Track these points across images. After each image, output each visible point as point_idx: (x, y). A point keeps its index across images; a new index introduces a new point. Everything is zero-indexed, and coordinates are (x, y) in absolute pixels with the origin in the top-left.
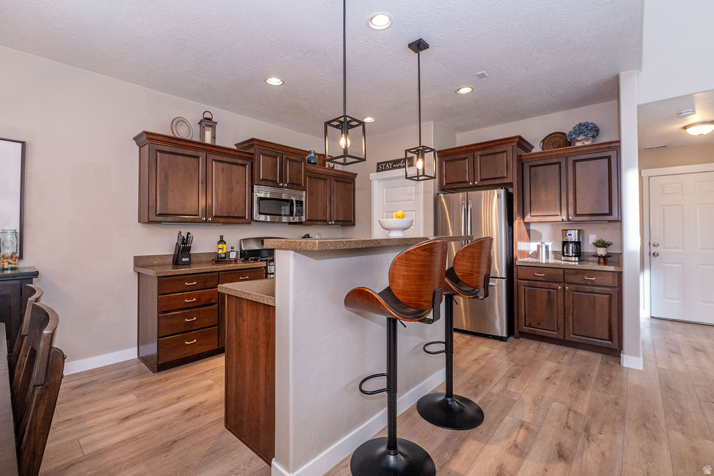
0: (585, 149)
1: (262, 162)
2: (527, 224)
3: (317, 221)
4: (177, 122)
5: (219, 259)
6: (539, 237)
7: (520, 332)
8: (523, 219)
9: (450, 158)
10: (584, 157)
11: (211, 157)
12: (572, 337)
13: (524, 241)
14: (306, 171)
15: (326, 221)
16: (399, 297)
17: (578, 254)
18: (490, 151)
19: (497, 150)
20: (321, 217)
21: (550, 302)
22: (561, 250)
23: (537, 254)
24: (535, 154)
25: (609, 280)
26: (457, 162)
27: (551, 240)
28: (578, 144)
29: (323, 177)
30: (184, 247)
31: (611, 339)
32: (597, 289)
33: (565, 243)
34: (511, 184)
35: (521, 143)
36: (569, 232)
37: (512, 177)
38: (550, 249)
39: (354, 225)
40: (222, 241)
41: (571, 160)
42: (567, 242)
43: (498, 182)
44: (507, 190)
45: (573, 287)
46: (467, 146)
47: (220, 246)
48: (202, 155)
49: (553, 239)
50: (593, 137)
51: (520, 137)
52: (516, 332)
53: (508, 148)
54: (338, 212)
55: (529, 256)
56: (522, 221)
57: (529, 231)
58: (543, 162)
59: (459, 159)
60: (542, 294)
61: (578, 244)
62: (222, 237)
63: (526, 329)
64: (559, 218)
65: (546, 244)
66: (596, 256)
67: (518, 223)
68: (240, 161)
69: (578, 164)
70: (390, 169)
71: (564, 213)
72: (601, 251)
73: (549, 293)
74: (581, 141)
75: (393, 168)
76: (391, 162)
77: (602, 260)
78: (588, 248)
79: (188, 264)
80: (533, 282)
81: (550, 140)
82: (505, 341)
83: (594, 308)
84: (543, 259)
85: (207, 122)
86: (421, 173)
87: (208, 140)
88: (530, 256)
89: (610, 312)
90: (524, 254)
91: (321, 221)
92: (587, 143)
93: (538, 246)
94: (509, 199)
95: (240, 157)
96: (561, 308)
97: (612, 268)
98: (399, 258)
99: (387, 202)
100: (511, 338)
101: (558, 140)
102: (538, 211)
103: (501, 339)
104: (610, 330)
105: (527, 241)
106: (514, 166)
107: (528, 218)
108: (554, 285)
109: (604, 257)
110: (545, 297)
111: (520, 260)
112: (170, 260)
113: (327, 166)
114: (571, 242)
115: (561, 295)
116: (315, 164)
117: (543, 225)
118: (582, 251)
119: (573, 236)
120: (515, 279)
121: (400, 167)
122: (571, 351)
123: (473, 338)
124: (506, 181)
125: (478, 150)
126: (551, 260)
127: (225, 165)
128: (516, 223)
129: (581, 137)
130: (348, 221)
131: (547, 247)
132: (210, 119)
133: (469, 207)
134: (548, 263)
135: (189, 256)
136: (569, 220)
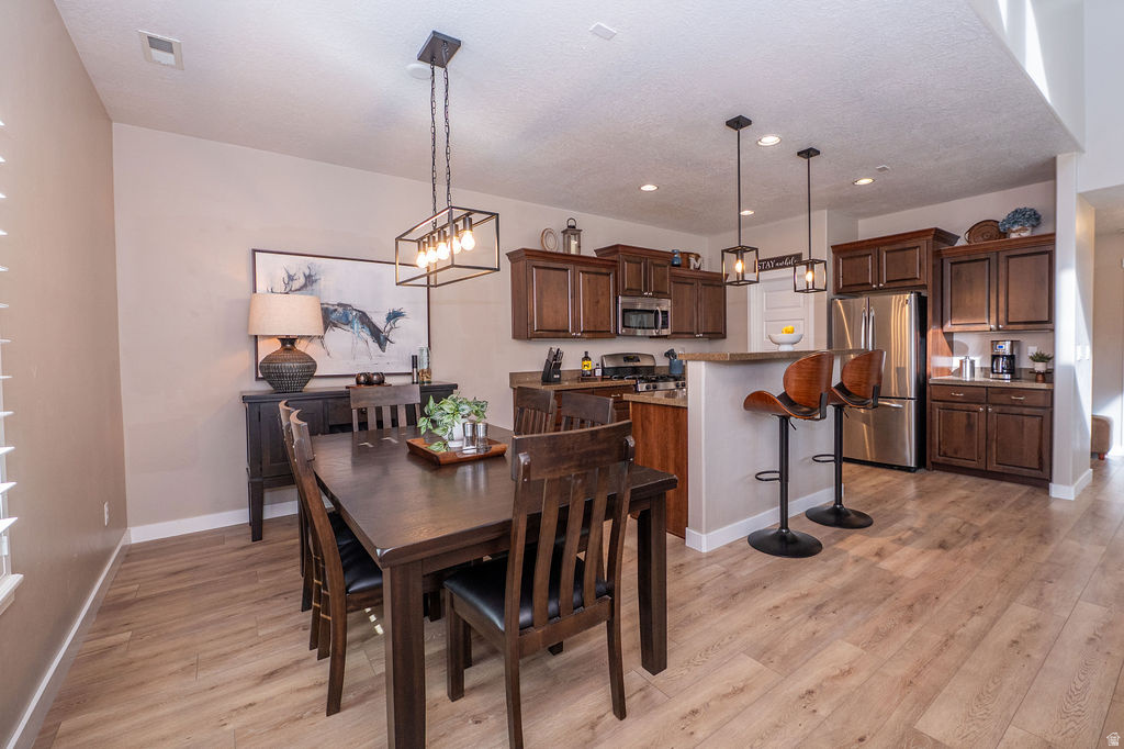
0: (1022, 242)
1: (627, 269)
2: (949, 335)
3: (683, 333)
4: (545, 233)
5: (584, 377)
6: (964, 350)
7: (933, 463)
8: (942, 327)
9: (848, 254)
10: (1019, 252)
11: (578, 268)
12: (993, 467)
13: (942, 354)
14: (672, 275)
15: (693, 333)
16: (792, 397)
17: (1012, 370)
18: (898, 246)
19: (908, 245)
20: (686, 328)
21: (970, 426)
22: (990, 366)
23: (960, 371)
24: (957, 248)
25: (1041, 400)
26: (857, 260)
27: (979, 354)
28: (1014, 236)
29: (689, 281)
30: (554, 364)
31: (1041, 469)
32: (1026, 411)
33: (995, 358)
34: (924, 287)
35: (940, 236)
36: (1001, 344)
37: (926, 277)
38: (977, 365)
39: (725, 337)
40: (587, 358)
41: (1002, 256)
42: (999, 356)
43: (908, 283)
44: (919, 294)
45: (998, 409)
46: (869, 240)
47: (586, 363)
48: (570, 267)
49: (981, 352)
50: (1033, 226)
51: (937, 229)
52: (928, 462)
53: (923, 243)
54: (706, 322)
55: (950, 373)
56: (940, 331)
57: (951, 344)
58: (970, 257)
59: (860, 256)
60: (960, 418)
61: (1011, 358)
62: (586, 353)
63: (941, 459)
64: (987, 327)
65: (972, 358)
66: (1032, 371)
67: (933, 333)
68: (604, 270)
69: (1011, 260)
70: (771, 269)
71: (993, 319)
72: (1040, 367)
73: (969, 416)
74: (1017, 231)
75: (775, 268)
76: (772, 259)
77: (1040, 378)
78: (1025, 363)
79: (558, 381)
80: (949, 405)
81: (978, 229)
82: (914, 472)
83: (1022, 432)
84: (967, 377)
85: (572, 230)
86: (810, 287)
87: (573, 251)
88: (952, 374)
89: (1041, 438)
90: (942, 370)
91: (687, 333)
92: (1024, 234)
93: (961, 362)
94: (922, 305)
95: (604, 266)
96: (982, 432)
97: (1044, 386)
98: (791, 367)
99: (767, 308)
100: (922, 471)
101: (987, 230)
102: (960, 318)
103: (908, 469)
104: (1040, 458)
105: (948, 355)
106: (928, 263)
107: (948, 327)
108: (974, 406)
109: (1043, 374)
110: (965, 421)
111: (934, 378)
112: (540, 377)
113: (692, 268)
114: (1003, 356)
115: (983, 417)
116: (678, 266)
117: (970, 335)
118: (1016, 366)
119: (1006, 348)
120: (928, 401)
121: (784, 266)
122: (992, 483)
123: (874, 468)
124: (918, 283)
125: (886, 244)
126: (978, 378)
127: (591, 276)
128: (930, 333)
129: (1016, 228)
130: (718, 334)
131: (972, 362)
132: (574, 227)
133: (872, 314)
134: (973, 381)
135: (559, 373)
136: (998, 329)
